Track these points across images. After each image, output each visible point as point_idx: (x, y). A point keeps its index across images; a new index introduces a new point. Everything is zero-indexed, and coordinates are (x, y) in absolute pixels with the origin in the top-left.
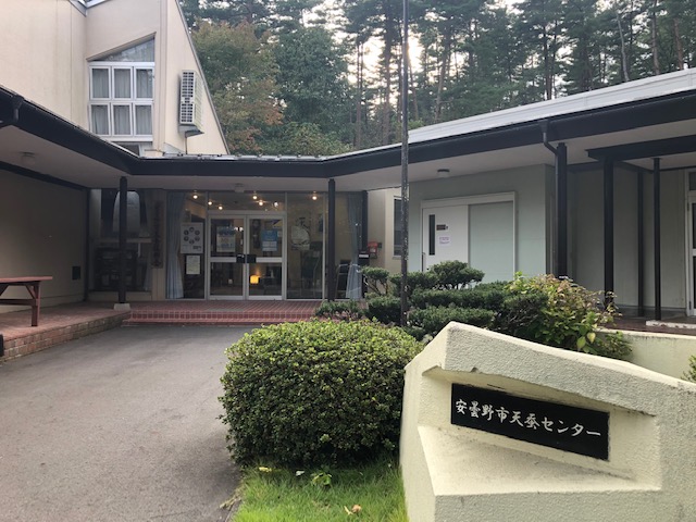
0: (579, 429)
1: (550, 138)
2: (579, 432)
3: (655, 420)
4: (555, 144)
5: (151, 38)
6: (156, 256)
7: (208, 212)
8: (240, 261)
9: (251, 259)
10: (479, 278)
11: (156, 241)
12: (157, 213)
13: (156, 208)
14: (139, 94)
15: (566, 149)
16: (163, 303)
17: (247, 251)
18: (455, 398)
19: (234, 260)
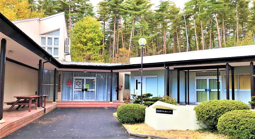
1: (166, 66)
2: (170, 112)
3: (177, 110)
4: (167, 67)
5: (59, 30)
6: (59, 89)
7: (74, 77)
8: (83, 90)
9: (86, 90)
10: (152, 96)
11: (59, 85)
12: (60, 77)
13: (59, 76)
14: (55, 44)
15: (169, 68)
16: (61, 102)
17: (85, 88)
18: (156, 110)
19: (81, 90)
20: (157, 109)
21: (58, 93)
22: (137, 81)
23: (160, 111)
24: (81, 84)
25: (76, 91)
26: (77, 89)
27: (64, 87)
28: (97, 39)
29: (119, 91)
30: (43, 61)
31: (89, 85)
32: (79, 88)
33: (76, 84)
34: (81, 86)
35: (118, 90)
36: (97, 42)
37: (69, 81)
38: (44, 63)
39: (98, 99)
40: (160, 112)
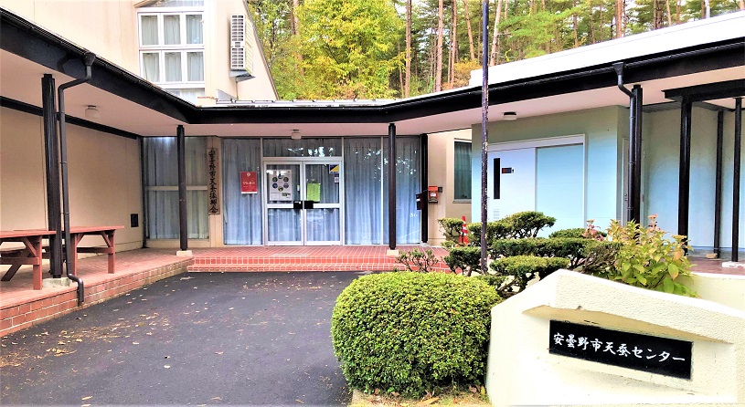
0: (665, 356)
1: (626, 81)
2: (665, 358)
3: (732, 348)
4: (629, 87)
6: (213, 202)
7: (263, 159)
8: (298, 207)
9: (309, 205)
10: (551, 223)
11: (213, 188)
12: (212, 161)
13: (212, 155)
14: (189, 41)
15: (640, 91)
16: (222, 249)
17: (303, 197)
18: (552, 333)
19: (291, 206)
20: (556, 327)
21: (212, 217)
22: (497, 162)
23: (582, 341)
24: (290, 183)
25: (275, 209)
26: (275, 202)
27: (231, 195)
28: (378, 38)
29: (429, 206)
30: (60, 78)
31: (318, 186)
32: (284, 198)
33: (271, 183)
34: (290, 190)
35: (424, 204)
36: (379, 45)
37: (249, 175)
38: (63, 87)
39: (353, 239)
40: (577, 353)
